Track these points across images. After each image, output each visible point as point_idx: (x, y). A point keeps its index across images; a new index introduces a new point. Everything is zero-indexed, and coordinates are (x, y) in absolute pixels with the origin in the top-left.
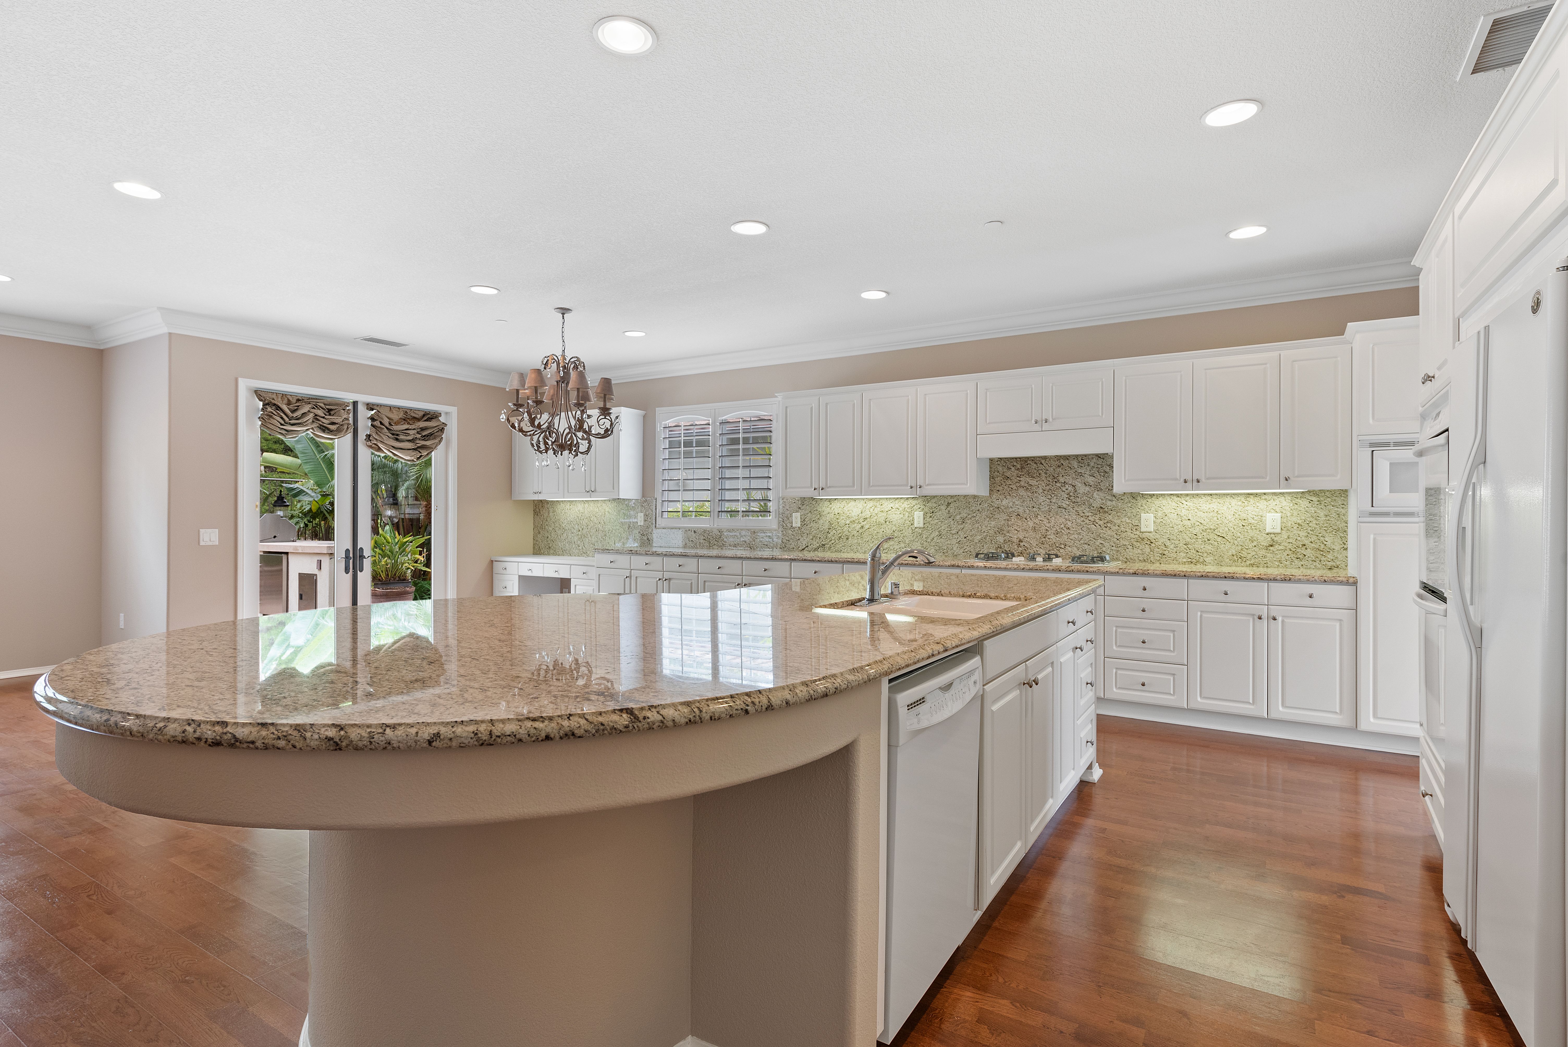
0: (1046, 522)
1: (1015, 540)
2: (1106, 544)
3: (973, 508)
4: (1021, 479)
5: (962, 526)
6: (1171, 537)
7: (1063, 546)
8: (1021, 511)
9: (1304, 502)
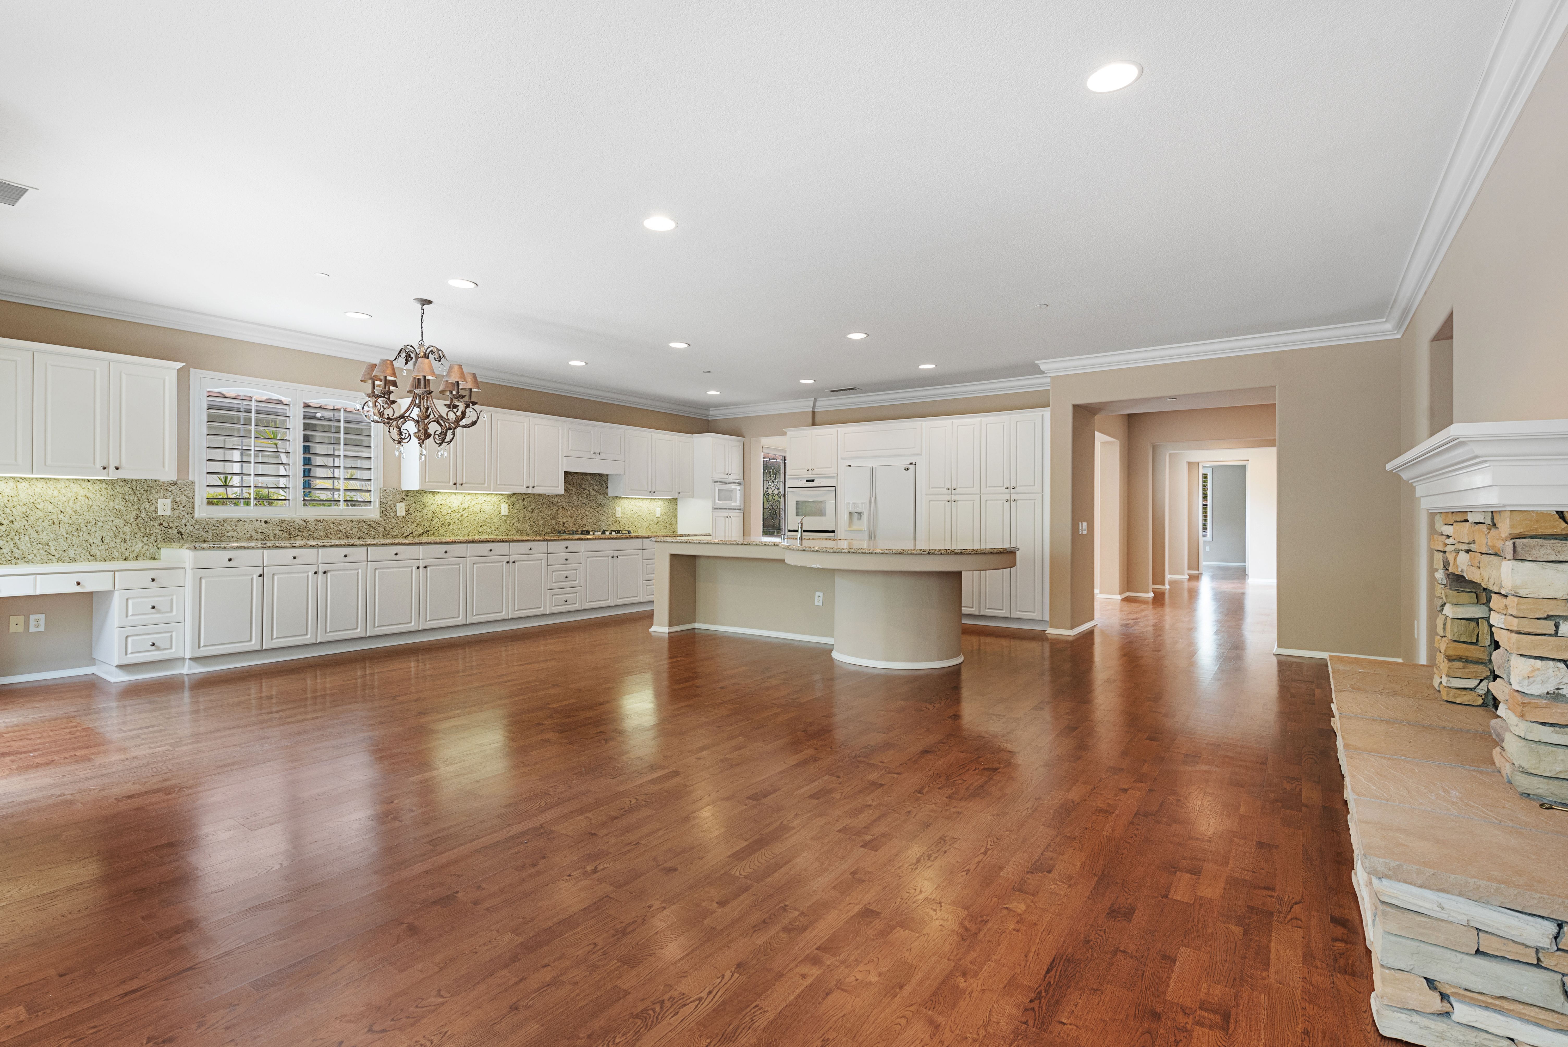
0: (576, 512)
1: (561, 523)
5: (532, 515)
6: (627, 519)
9: (666, 503)
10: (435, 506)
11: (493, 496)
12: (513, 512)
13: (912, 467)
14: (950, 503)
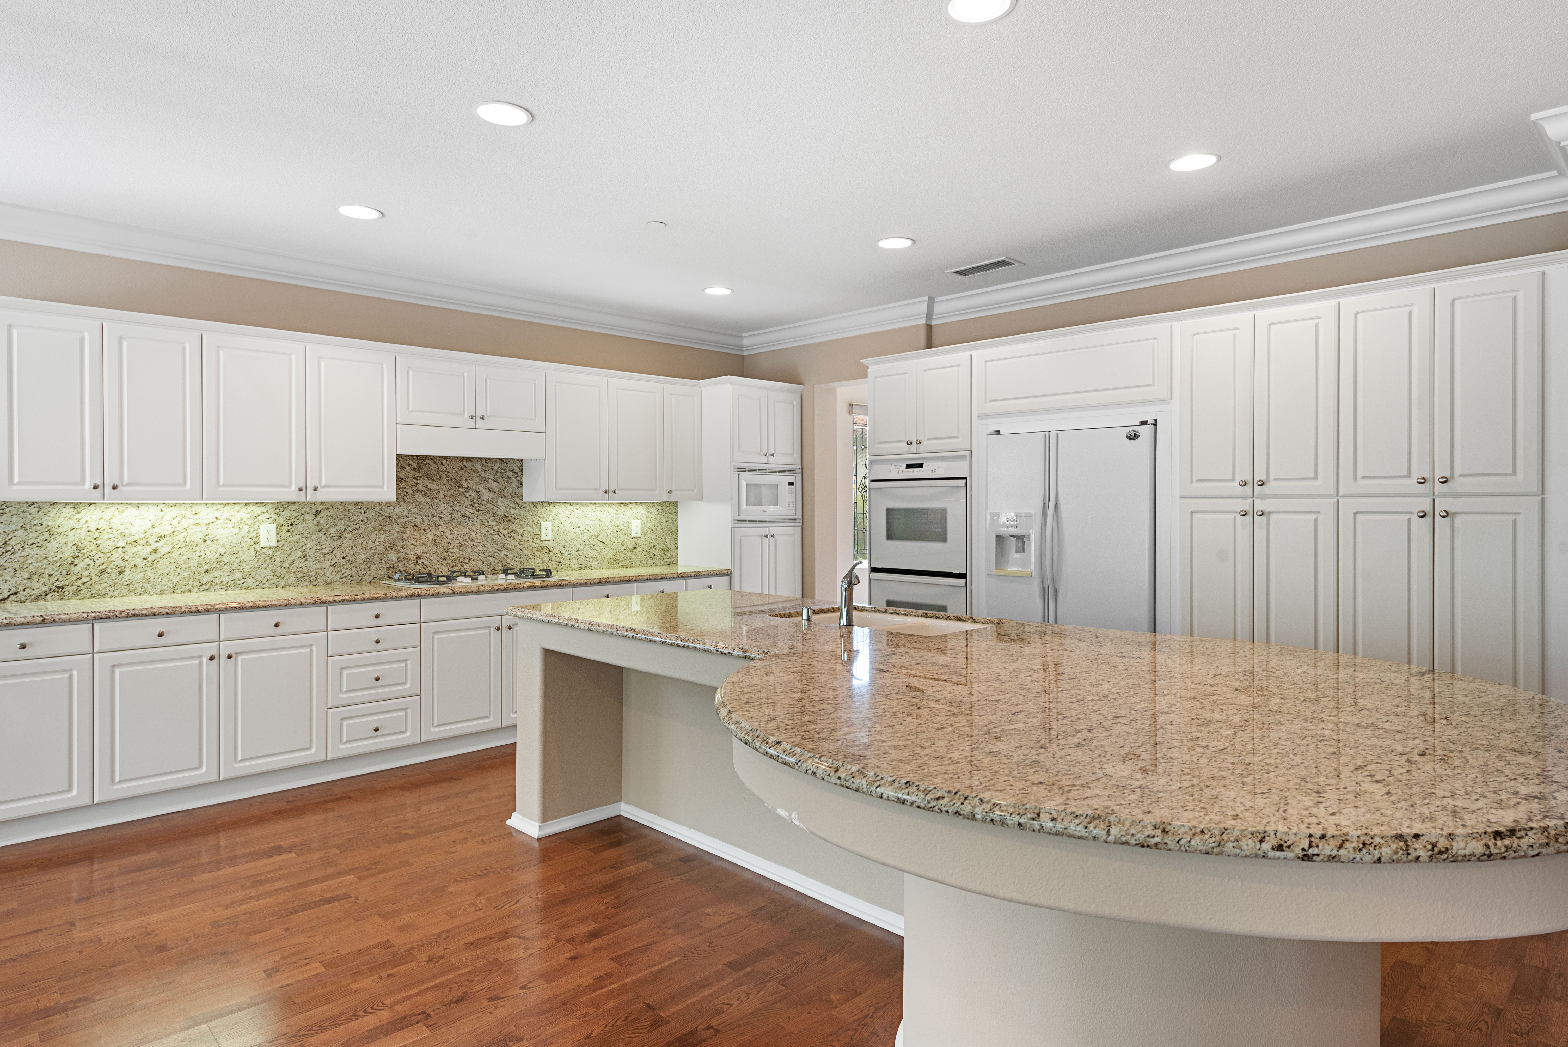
0: (448, 533)
2: (510, 555)
3: (355, 518)
4: (418, 481)
5: (339, 543)
6: (566, 545)
7: (467, 561)
8: (418, 520)
9: (654, 511)
10: (83, 534)
11: (237, 507)
12: (290, 539)
13: (1145, 432)
14: (1248, 518)
